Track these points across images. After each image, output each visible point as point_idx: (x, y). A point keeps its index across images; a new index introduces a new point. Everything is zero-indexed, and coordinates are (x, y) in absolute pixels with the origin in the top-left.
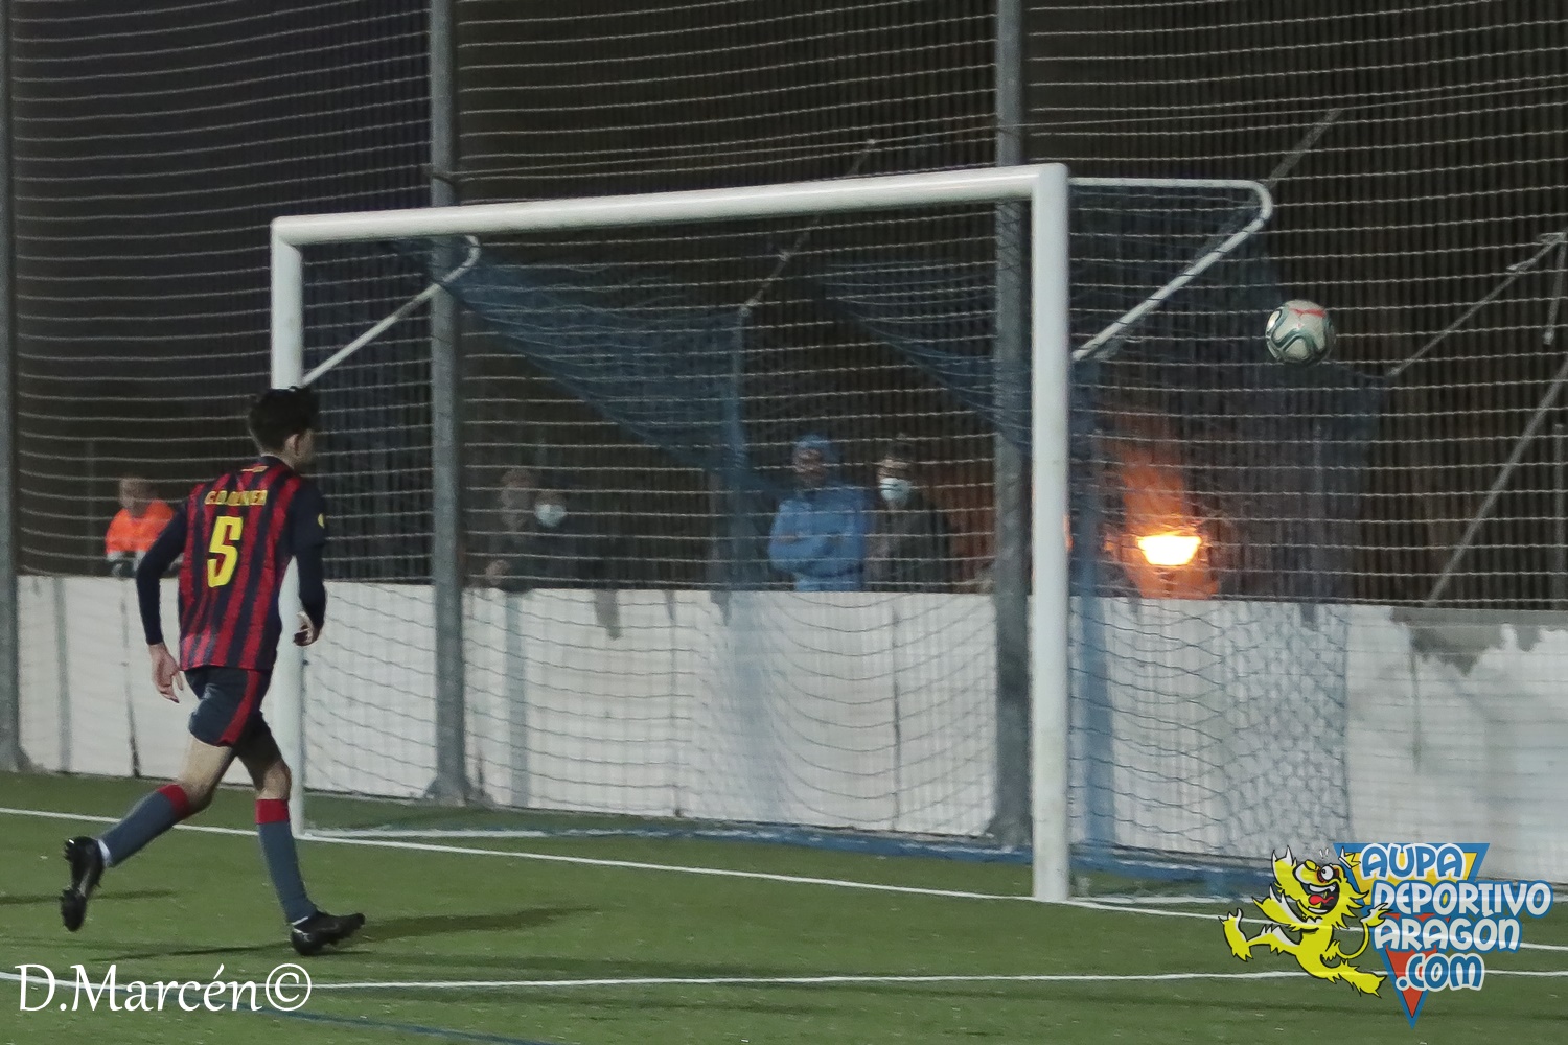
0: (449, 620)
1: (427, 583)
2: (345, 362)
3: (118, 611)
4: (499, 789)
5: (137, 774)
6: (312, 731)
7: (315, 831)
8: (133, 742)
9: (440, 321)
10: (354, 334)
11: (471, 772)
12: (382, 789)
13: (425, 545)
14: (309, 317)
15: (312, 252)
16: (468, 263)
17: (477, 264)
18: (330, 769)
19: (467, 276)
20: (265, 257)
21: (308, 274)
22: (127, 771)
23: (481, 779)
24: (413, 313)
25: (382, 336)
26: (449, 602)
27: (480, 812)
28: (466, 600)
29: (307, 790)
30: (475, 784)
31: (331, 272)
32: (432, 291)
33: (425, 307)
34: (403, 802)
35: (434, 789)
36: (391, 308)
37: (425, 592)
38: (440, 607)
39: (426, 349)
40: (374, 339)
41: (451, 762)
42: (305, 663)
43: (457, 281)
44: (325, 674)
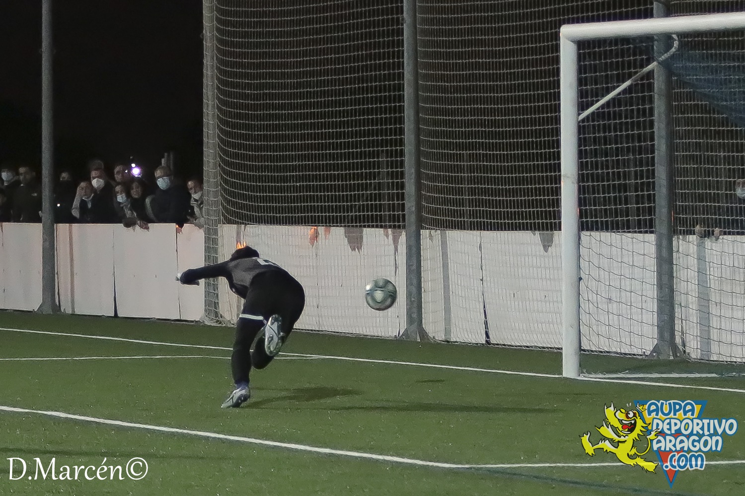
0: (665, 253)
1: (652, 232)
2: (603, 106)
3: (477, 249)
4: (694, 350)
5: (488, 342)
6: (584, 318)
7: (587, 375)
8: (486, 323)
9: (659, 83)
10: (608, 91)
11: (678, 340)
12: (626, 350)
13: (651, 211)
14: (581, 82)
15: (584, 46)
16: (673, 50)
17: (678, 50)
18: (594, 339)
19: (672, 57)
20: (557, 48)
21: (580, 58)
22: (483, 340)
23: (684, 345)
24: (642, 79)
25: (624, 91)
26: (665, 243)
27: (683, 363)
28: (675, 243)
29: (581, 350)
30: (681, 347)
31: (594, 56)
32: (653, 66)
33: (650, 74)
34: (640, 357)
35: (656, 349)
36: (630, 76)
37: (651, 238)
38: (659, 246)
39: (651, 100)
40: (619, 94)
41: (667, 335)
42: (580, 279)
43: (667, 59)
44: (593, 284)
